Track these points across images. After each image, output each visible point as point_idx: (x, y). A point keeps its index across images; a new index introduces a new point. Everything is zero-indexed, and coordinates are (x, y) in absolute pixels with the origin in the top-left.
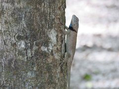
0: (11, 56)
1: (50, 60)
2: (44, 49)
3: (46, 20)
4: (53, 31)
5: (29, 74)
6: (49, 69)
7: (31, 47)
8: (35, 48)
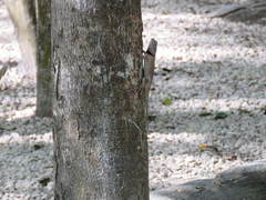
0: (87, 82)
1: (127, 86)
2: (120, 74)
3: (122, 44)
4: (130, 55)
5: (105, 100)
6: (126, 95)
7: (107, 73)
8: (111, 73)
